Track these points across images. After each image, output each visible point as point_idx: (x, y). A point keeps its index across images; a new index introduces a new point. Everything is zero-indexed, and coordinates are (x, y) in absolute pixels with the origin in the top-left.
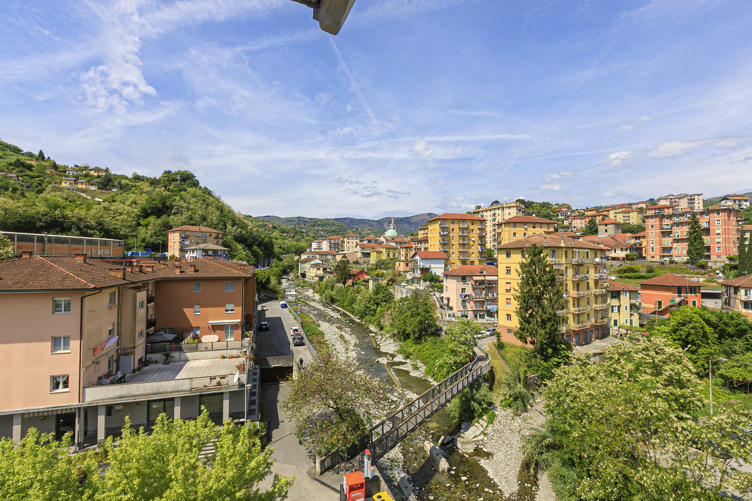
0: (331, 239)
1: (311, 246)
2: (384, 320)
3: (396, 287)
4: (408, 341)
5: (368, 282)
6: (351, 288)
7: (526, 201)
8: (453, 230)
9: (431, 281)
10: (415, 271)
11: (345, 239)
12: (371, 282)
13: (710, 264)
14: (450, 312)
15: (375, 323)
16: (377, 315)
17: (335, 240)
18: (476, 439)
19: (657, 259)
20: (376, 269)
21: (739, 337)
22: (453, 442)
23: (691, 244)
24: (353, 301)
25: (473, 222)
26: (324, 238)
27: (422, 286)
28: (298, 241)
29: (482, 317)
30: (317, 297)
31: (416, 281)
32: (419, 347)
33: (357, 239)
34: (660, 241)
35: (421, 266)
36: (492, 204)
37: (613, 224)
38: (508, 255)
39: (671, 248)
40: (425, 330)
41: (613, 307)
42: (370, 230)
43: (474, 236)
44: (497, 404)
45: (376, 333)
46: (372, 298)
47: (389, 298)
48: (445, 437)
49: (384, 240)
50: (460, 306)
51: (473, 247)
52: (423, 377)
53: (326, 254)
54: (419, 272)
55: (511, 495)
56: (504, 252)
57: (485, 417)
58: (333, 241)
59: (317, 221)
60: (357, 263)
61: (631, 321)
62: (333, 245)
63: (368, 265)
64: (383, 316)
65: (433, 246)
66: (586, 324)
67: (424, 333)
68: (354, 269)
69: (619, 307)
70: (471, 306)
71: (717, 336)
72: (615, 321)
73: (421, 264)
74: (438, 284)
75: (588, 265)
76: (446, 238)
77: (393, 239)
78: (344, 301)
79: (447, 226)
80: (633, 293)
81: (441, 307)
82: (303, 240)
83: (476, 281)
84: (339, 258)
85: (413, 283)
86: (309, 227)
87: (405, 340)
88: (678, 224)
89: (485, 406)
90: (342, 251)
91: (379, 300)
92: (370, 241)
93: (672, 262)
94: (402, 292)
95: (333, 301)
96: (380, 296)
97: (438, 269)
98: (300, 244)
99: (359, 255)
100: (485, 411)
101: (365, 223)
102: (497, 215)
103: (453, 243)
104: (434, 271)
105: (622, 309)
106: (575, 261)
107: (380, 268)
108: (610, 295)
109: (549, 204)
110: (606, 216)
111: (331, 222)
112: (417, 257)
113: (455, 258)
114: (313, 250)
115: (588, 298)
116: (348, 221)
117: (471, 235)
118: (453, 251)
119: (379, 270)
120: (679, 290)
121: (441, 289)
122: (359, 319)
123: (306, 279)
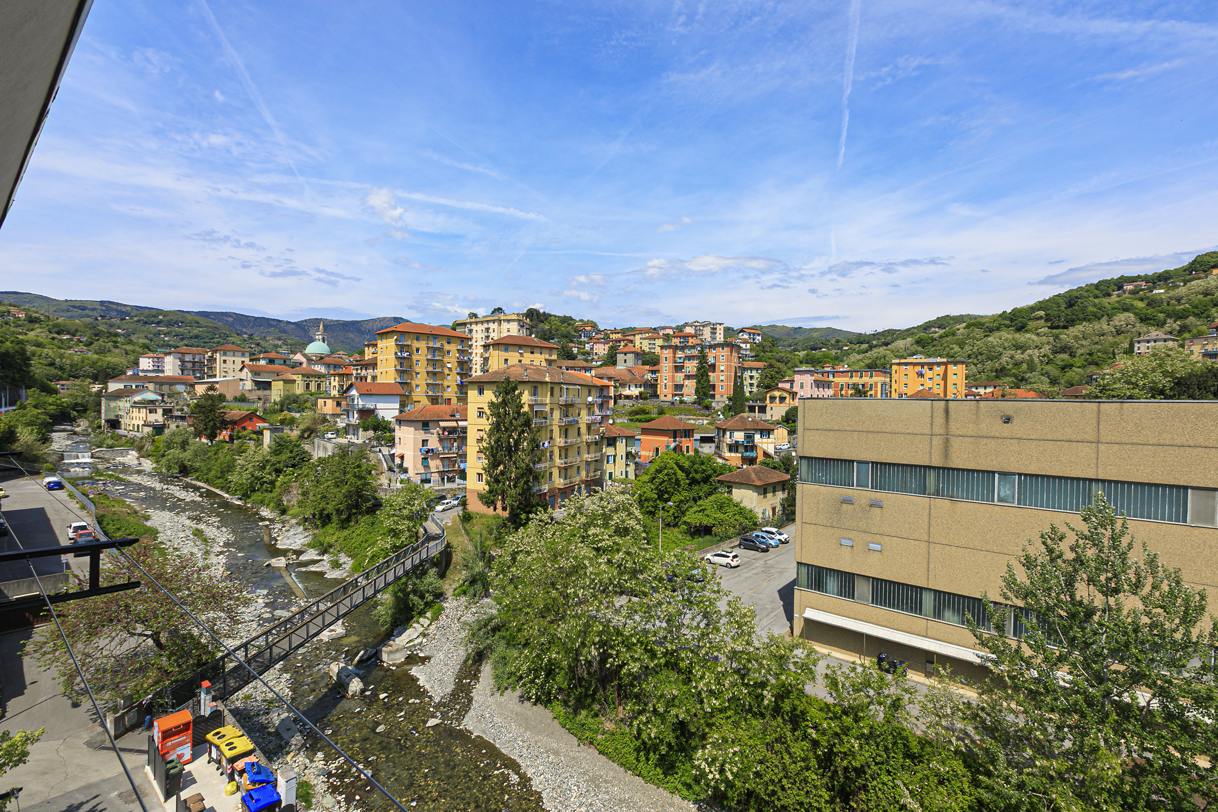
0: (183, 354)
1: (137, 364)
2: (289, 497)
3: (316, 440)
4: (328, 527)
5: (262, 434)
6: (227, 446)
7: (541, 311)
8: (418, 350)
9: (375, 429)
10: (351, 414)
11: (217, 356)
12: (267, 434)
13: (713, 405)
14: (403, 476)
15: (272, 504)
16: (277, 490)
17: (194, 355)
18: (412, 644)
19: (669, 398)
20: (282, 411)
21: (705, 483)
22: (377, 655)
23: (698, 382)
24: (230, 468)
25: (449, 339)
26: (169, 349)
27: (361, 438)
28: (101, 351)
29: (451, 480)
30: (148, 465)
31: (351, 431)
32: (346, 532)
33: (243, 355)
34: (673, 377)
35: (360, 407)
36: (493, 313)
37: (632, 352)
38: (481, 392)
39: (682, 386)
40: (357, 506)
41: (608, 456)
42: (279, 339)
43: (451, 362)
44: (449, 593)
45: (272, 521)
46: (267, 461)
47: (300, 460)
48: (366, 652)
49: (304, 360)
50: (420, 466)
51: (449, 378)
52: (347, 576)
53: (172, 382)
54: (356, 416)
55: (442, 698)
56: (476, 386)
57: (428, 615)
58: (188, 358)
59: (154, 312)
60: (242, 399)
61: (627, 472)
62: (189, 365)
63: (264, 403)
64: (287, 490)
65: (384, 373)
66: (573, 480)
67: (354, 511)
68: (233, 412)
69: (615, 456)
70: (435, 464)
71: (688, 481)
72: (611, 474)
73: (360, 403)
74: (388, 434)
75: (579, 406)
76: (405, 363)
77: (322, 358)
78: (210, 470)
79: (409, 343)
80: (630, 439)
81: (391, 469)
82: (117, 351)
83: (444, 429)
84: (200, 389)
85: (347, 433)
86: (134, 326)
87: (323, 526)
88: (689, 358)
89: (430, 598)
90: (210, 376)
91: (282, 465)
92: (271, 361)
93: (681, 402)
94: (325, 449)
95: (184, 470)
96: (283, 457)
97: (388, 411)
98: (109, 359)
99: (249, 385)
100: (428, 605)
101: (271, 326)
102: (491, 331)
103: (418, 370)
104: (381, 414)
105: (618, 458)
106: (562, 401)
107: (289, 410)
108: (605, 442)
109: (571, 318)
110: (631, 342)
111: (189, 317)
112: (354, 392)
113: (420, 394)
114: (141, 374)
115: (579, 448)
116: (230, 319)
117: (446, 359)
118: (418, 383)
119: (286, 412)
120: (675, 434)
121: (391, 443)
122: (240, 499)
123: (121, 432)
